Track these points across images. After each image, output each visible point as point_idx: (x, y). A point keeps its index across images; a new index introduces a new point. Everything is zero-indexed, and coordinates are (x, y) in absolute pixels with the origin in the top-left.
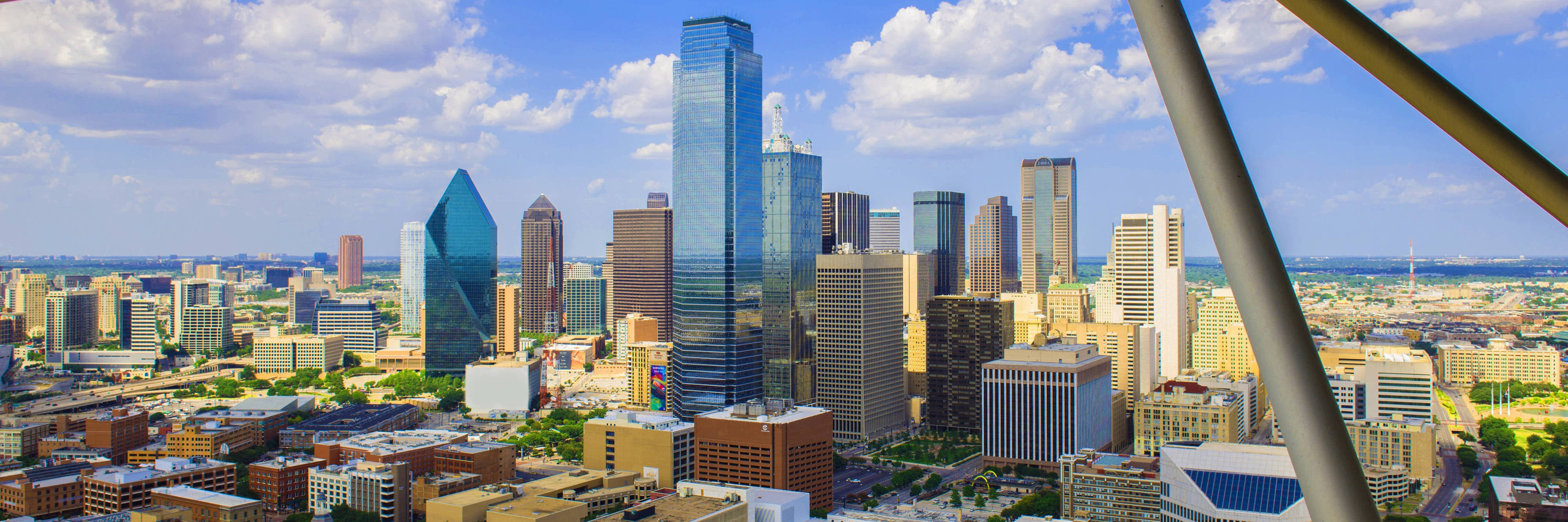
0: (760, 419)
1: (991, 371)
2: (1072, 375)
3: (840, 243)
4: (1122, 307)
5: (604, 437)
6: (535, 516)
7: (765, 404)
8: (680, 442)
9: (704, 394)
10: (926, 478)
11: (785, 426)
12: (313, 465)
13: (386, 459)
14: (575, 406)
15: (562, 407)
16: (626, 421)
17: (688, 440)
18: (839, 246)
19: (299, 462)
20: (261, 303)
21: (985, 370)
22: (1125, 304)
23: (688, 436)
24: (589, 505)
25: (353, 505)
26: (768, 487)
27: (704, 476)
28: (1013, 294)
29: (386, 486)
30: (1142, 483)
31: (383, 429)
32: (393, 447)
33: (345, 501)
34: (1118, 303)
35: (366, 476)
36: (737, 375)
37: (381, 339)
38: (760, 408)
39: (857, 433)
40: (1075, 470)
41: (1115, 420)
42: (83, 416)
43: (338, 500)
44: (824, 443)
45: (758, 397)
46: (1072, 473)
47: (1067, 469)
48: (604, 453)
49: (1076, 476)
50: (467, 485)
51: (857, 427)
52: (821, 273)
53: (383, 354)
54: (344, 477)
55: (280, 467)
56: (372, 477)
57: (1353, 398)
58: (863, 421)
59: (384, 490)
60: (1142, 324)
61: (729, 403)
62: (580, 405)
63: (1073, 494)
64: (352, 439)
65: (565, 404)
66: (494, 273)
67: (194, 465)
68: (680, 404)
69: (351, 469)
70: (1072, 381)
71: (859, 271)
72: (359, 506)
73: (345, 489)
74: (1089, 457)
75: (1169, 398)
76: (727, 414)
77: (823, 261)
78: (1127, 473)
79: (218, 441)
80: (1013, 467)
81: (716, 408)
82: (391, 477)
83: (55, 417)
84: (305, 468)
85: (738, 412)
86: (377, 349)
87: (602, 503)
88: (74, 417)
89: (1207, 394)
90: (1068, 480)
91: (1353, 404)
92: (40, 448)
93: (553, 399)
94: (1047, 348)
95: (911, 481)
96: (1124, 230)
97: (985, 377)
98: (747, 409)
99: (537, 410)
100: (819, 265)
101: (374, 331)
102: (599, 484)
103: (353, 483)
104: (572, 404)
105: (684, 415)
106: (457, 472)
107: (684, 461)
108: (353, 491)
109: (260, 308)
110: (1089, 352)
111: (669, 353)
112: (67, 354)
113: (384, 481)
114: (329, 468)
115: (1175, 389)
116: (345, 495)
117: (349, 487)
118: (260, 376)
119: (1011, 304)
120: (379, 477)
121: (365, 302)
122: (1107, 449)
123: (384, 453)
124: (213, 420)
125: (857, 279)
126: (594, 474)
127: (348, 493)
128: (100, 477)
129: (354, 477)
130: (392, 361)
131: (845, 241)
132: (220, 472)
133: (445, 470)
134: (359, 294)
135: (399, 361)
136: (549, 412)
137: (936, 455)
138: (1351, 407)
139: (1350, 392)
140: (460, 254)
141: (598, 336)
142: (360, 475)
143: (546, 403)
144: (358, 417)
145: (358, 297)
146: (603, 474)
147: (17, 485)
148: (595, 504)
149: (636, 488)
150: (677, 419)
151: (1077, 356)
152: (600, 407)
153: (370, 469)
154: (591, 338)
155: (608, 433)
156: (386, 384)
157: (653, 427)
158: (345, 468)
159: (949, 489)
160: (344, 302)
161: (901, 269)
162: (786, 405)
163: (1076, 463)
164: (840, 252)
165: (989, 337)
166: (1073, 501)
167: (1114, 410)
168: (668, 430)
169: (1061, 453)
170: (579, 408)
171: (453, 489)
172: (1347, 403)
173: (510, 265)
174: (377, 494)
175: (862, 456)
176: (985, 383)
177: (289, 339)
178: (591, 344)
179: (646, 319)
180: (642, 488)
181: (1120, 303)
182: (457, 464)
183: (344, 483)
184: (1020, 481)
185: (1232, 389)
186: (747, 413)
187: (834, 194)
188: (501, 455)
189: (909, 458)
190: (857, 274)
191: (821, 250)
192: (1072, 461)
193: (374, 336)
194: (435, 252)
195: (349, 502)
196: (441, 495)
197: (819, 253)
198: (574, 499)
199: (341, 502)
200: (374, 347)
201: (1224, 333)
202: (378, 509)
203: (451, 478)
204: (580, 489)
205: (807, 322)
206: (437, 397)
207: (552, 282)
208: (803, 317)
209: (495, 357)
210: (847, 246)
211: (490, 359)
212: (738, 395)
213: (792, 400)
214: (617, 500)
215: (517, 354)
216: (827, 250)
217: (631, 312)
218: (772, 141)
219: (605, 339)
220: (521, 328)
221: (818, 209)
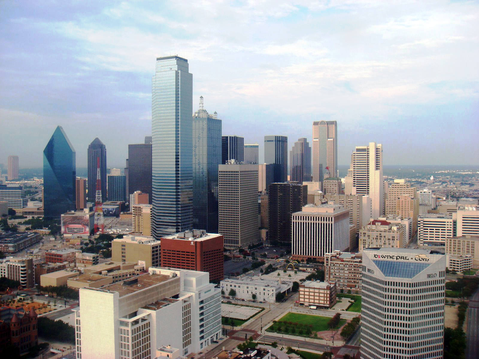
0: (190, 239)
1: (296, 217)
2: (332, 218)
3: (230, 159)
4: (356, 187)
5: (121, 247)
6: (88, 283)
7: (193, 232)
8: (155, 249)
9: (167, 228)
10: (266, 265)
11: (201, 242)
14: (110, 233)
15: (105, 233)
16: (131, 240)
17: (158, 248)
18: (229, 161)
21: (294, 216)
22: (357, 186)
23: (159, 247)
24: (113, 278)
25: (8, 277)
27: (165, 265)
28: (308, 182)
29: (23, 269)
30: (360, 265)
33: (5, 275)
34: (354, 186)
35: (14, 264)
36: (181, 219)
37: (25, 203)
38: (190, 234)
39: (237, 245)
40: (331, 260)
41: (350, 238)
44: (220, 250)
45: (189, 229)
46: (329, 262)
47: (327, 260)
48: (121, 255)
49: (331, 263)
50: (59, 269)
51: (237, 242)
52: (220, 173)
53: (26, 210)
54: (4, 265)
56: (16, 265)
57: (452, 226)
58: (239, 239)
59: (22, 270)
60: (364, 195)
61: (177, 232)
62: (112, 233)
63: (330, 271)
65: (106, 232)
66: (74, 173)
68: (156, 232)
69: (7, 261)
70: (332, 221)
71: (238, 172)
72: (11, 278)
73: (4, 270)
74: (337, 254)
75: (374, 227)
76: (176, 236)
77: (222, 168)
78: (353, 261)
80: (305, 259)
81: (170, 234)
82: (25, 265)
85: (180, 236)
86: (23, 207)
87: (120, 277)
89: (390, 225)
90: (328, 265)
91: (452, 229)
93: (101, 230)
94: (321, 206)
95: (260, 266)
96: (357, 153)
97: (294, 219)
98: (185, 235)
99: (93, 235)
100: (220, 170)
101: (22, 199)
102: (118, 268)
103: (8, 267)
104: (109, 232)
105: (157, 237)
106: (55, 262)
107: (157, 258)
108: (8, 271)
110: (340, 208)
111: (151, 209)
113: (22, 267)
115: (376, 223)
116: (5, 273)
117: (6, 269)
119: (306, 187)
120: (19, 265)
121: (17, 186)
122: (347, 250)
125: (237, 176)
126: (116, 264)
127: (6, 273)
129: (9, 265)
130: (29, 213)
131: (233, 158)
133: (50, 262)
134: (17, 183)
135: (33, 212)
136: (98, 236)
138: (451, 230)
139: (451, 224)
140: (60, 164)
141: (122, 202)
142: (11, 264)
143: (97, 232)
144: (12, 237)
145: (16, 184)
146: (120, 264)
148: (117, 277)
149: (135, 270)
150: (154, 239)
151: (334, 210)
152: (122, 233)
153: (15, 261)
154: (119, 202)
155: (123, 245)
156: (26, 223)
157: (143, 243)
158: (4, 260)
159: (276, 270)
160: (8, 186)
161: (257, 171)
162: (203, 233)
163: (331, 257)
164: (229, 163)
166: (330, 274)
167: (350, 233)
168: (149, 244)
169: (326, 252)
171: (53, 270)
172: (449, 229)
174: (19, 272)
176: (294, 222)
178: (119, 205)
179: (143, 193)
180: (138, 270)
181: (355, 186)
182: (55, 259)
183: (4, 267)
184: (308, 265)
185: (402, 223)
186: (185, 237)
187: (228, 137)
190: (237, 173)
191: (221, 162)
192: (330, 257)
193: (22, 201)
194: (48, 163)
195: (6, 276)
196: (47, 273)
197: (220, 164)
198: (107, 275)
199: (3, 276)
200: (22, 206)
201: (399, 198)
202: (19, 279)
203: (52, 265)
204: (110, 271)
205: (215, 195)
206: (49, 229)
207: (99, 177)
208: (213, 193)
209: (75, 211)
210: (233, 161)
211: (73, 212)
212: (182, 228)
213: (205, 231)
214: (127, 275)
215: (85, 210)
216: (224, 163)
217: (136, 191)
218: (199, 113)
219: (125, 203)
220: (87, 199)
221: (220, 144)
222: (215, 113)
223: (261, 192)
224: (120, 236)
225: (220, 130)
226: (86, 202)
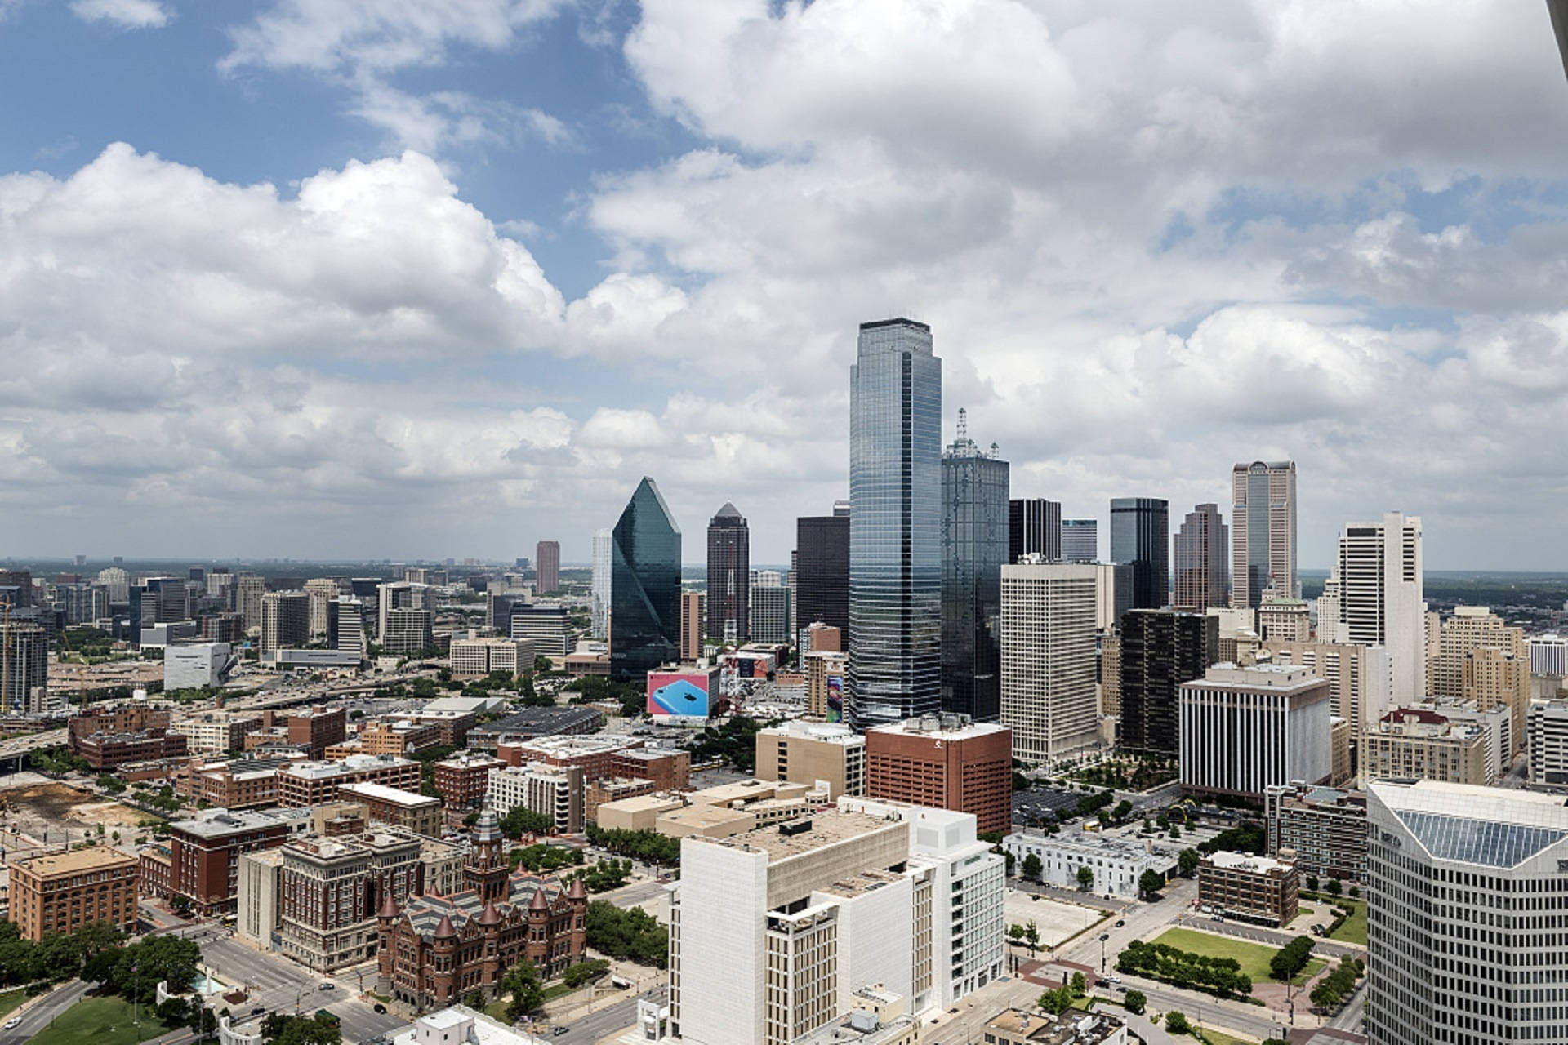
0: (935, 735)
1: (1190, 691)
2: (1283, 699)
3: (1028, 554)
4: (1347, 625)
5: (777, 748)
6: (702, 827)
7: (940, 719)
8: (854, 755)
9: (882, 708)
10: (1116, 804)
11: (960, 744)
12: (494, 766)
13: (564, 763)
14: (754, 715)
15: (742, 715)
16: (799, 732)
17: (861, 754)
18: (1025, 556)
19: (483, 763)
20: (464, 607)
21: (1183, 691)
22: (1351, 622)
23: (861, 750)
24: (758, 816)
25: (530, 807)
26: (941, 807)
27: (874, 792)
28: (1220, 610)
29: (561, 789)
30: (1361, 821)
31: (566, 732)
32: (571, 751)
33: (522, 803)
34: (1343, 622)
35: (543, 778)
36: (914, 689)
37: (572, 643)
38: (934, 724)
39: (1044, 754)
40: (1283, 804)
41: (1335, 750)
42: (289, 712)
43: (516, 802)
44: (1002, 762)
45: (932, 712)
46: (1278, 807)
47: (1272, 802)
48: (778, 764)
49: (1284, 811)
50: (641, 791)
51: (1044, 747)
52: (1006, 584)
53: (571, 658)
54: (522, 779)
55: (463, 767)
56: (548, 780)
58: (1050, 741)
59: (559, 793)
60: (1370, 645)
61: (904, 716)
62: (758, 714)
63: (1280, 831)
64: (534, 741)
65: (744, 713)
66: (678, 580)
67: (381, 763)
68: (856, 717)
69: (529, 772)
70: (1283, 706)
71: (1046, 582)
72: (535, 809)
73: (522, 791)
74: (1299, 789)
75: (1399, 728)
76: (898, 729)
77: (1007, 571)
78: (1342, 810)
79: (408, 738)
80: (1213, 797)
81: (888, 722)
82: (566, 780)
83: (262, 712)
84: (485, 768)
85: (911, 727)
86: (567, 653)
87: (773, 815)
88: (279, 714)
89: (1446, 724)
90: (1274, 815)
92: (246, 741)
93: (732, 707)
95: (1100, 806)
96: (1349, 541)
97: (1183, 697)
98: (921, 725)
99: (716, 719)
100: (1003, 576)
101: (564, 636)
102: (771, 795)
103: (530, 785)
104: (751, 713)
105: (859, 727)
106: (632, 777)
107: (857, 775)
108: (530, 793)
109: (461, 611)
110: (1304, 674)
111: (846, 664)
112: (279, 652)
113: (559, 785)
114: (508, 769)
115: (1407, 718)
116: (522, 798)
117: (526, 789)
118: (455, 678)
119: (1215, 621)
120: (555, 781)
121: (556, 607)
122: (1325, 782)
123: (562, 756)
124: (405, 719)
125: (1045, 591)
126: (765, 786)
127: (526, 796)
128: (296, 771)
129: (531, 780)
130: (580, 665)
131: (1034, 551)
132: (405, 770)
133: (620, 775)
134: (555, 599)
135: (587, 665)
136: (728, 721)
137: (1130, 779)
140: (647, 561)
141: (781, 645)
142: (537, 778)
143: (725, 711)
144: (542, 719)
145: (553, 602)
146: (775, 786)
147: (219, 777)
148: (764, 816)
149: (808, 801)
150: (852, 732)
151: (1290, 678)
152: (779, 717)
153: (546, 772)
154: (774, 646)
155: (781, 744)
156: (573, 688)
157: (826, 740)
158: (523, 770)
159: (1140, 818)
160: (536, 607)
161: (1095, 581)
162: (963, 721)
163: (1282, 795)
164: (1026, 562)
165: (1189, 655)
166: (1279, 839)
167: (1334, 739)
168: (841, 743)
169: (1269, 782)
170: (757, 717)
171: (625, 794)
173: (694, 573)
174: (553, 797)
175: (1047, 778)
176: (1184, 705)
177: (483, 642)
178: (774, 653)
179: (829, 628)
180: (813, 802)
182: (631, 770)
183: (522, 785)
184: (1222, 814)
185: (1479, 721)
186: (921, 729)
187: (1023, 501)
188: (675, 763)
189: (1099, 782)
190: (1044, 585)
191: (1007, 559)
192: (1278, 795)
193: (565, 640)
194: (621, 559)
195: (526, 804)
196: (614, 800)
197: (1004, 563)
198: (743, 810)
199: (519, 804)
200: (564, 651)
201: (1470, 656)
202: (552, 812)
203: (623, 783)
204: (750, 800)
205: (993, 634)
206: (621, 702)
207: (731, 589)
208: (988, 629)
209: (679, 664)
210: (1035, 557)
211: (673, 665)
212: (914, 709)
213: (968, 716)
214: (788, 812)
215: (699, 661)
216: (1013, 560)
217: (814, 621)
218: (956, 446)
219: (788, 649)
220: (705, 637)
221: (1005, 516)
222: (994, 446)
223: (1102, 631)
224: (774, 723)
225: (1005, 486)
226: (701, 643)
